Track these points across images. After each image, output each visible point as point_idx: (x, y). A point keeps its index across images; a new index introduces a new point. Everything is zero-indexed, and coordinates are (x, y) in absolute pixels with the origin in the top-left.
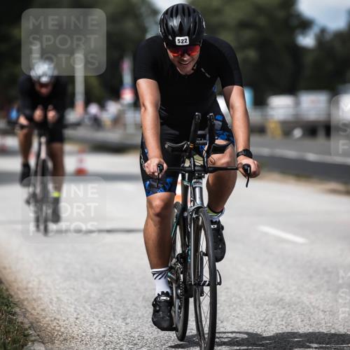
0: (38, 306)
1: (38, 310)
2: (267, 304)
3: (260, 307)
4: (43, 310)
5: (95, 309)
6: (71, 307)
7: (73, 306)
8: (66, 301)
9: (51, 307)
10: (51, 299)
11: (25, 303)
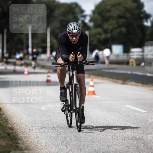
0: (29, 140)
1: (29, 142)
2: (128, 139)
3: (125, 141)
4: (31, 142)
5: (53, 141)
6: (43, 141)
7: (44, 140)
8: (41, 138)
9: (34, 140)
10: (35, 137)
11: (23, 139)
